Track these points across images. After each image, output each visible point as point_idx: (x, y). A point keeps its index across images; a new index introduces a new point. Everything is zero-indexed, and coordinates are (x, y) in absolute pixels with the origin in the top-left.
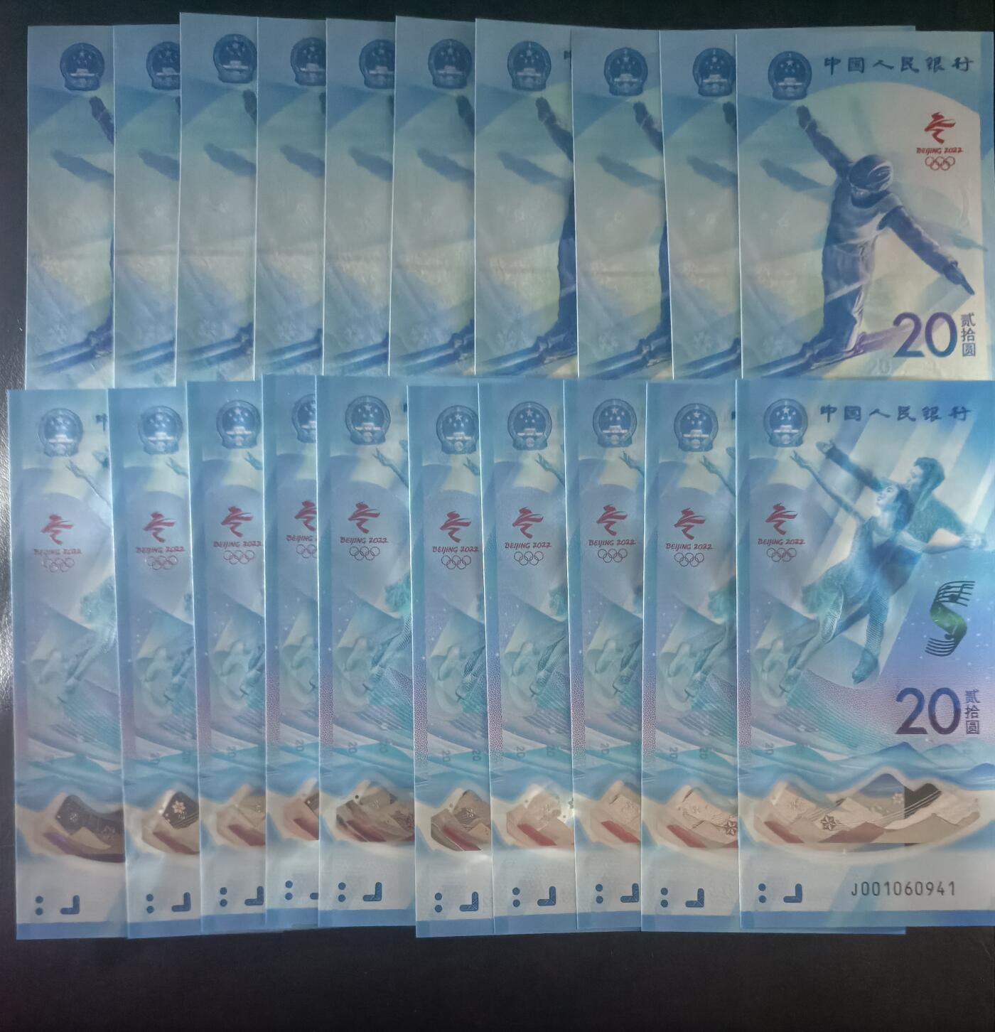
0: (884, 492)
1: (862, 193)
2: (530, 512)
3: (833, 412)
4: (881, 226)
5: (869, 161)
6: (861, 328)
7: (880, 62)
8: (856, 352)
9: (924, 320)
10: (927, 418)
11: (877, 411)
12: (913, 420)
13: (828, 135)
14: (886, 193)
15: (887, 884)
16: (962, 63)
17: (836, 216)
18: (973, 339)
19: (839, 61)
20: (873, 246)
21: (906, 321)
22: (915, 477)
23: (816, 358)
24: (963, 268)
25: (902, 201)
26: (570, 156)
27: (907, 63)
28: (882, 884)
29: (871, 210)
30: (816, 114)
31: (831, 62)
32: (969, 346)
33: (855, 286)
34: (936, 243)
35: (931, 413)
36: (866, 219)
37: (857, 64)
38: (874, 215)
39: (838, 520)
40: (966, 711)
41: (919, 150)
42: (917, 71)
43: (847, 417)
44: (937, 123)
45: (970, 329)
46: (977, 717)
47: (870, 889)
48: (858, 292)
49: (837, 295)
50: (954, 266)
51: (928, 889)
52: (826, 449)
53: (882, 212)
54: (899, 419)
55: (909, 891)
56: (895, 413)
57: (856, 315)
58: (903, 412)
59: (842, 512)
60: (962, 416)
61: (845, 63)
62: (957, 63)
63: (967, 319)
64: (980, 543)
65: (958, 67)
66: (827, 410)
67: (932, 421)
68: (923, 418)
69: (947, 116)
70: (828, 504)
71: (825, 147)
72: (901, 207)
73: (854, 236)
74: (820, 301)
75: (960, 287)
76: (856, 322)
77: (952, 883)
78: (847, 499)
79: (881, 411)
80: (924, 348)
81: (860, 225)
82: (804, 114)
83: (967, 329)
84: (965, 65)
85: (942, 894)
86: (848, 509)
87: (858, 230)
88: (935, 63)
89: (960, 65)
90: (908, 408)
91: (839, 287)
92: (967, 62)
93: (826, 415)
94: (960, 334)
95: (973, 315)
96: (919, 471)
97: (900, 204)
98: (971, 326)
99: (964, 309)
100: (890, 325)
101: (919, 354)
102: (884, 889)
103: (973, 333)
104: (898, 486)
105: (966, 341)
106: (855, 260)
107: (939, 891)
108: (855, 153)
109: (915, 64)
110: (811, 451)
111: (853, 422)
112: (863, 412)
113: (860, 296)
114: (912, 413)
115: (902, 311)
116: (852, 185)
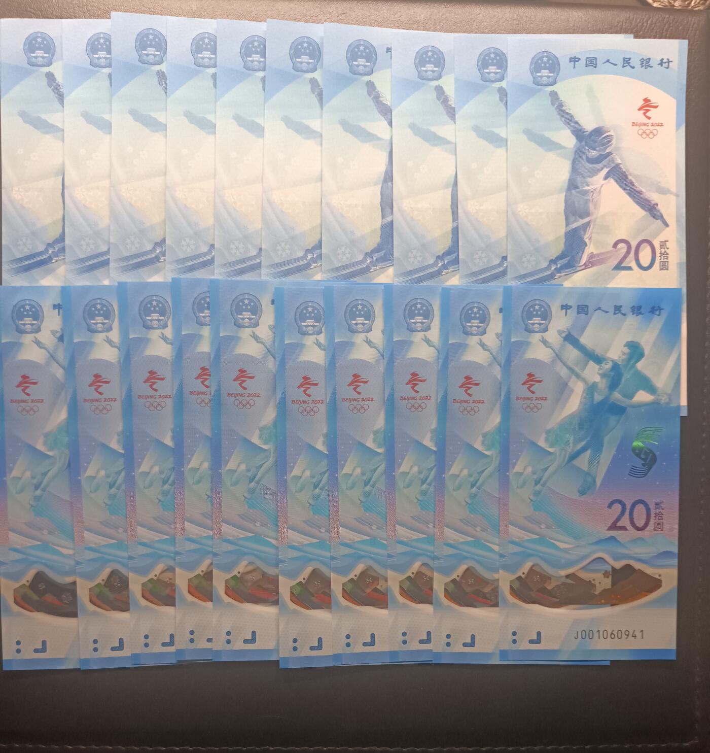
0: (603, 365)
1: (593, 154)
2: (360, 376)
3: (569, 309)
4: (606, 178)
5: (598, 131)
6: (590, 249)
7: (608, 61)
8: (586, 266)
9: (634, 244)
10: (633, 314)
11: (599, 308)
12: (624, 315)
13: (571, 112)
14: (610, 154)
15: (599, 631)
16: (665, 63)
17: (574, 170)
18: (667, 259)
19: (579, 59)
20: (600, 191)
21: (621, 245)
22: (624, 354)
23: (559, 270)
24: (662, 208)
25: (621, 160)
26: (390, 124)
27: (627, 61)
28: (595, 632)
29: (600, 166)
30: (562, 96)
31: (574, 60)
32: (664, 263)
33: (587, 220)
34: (643, 190)
35: (637, 310)
36: (596, 172)
37: (592, 63)
38: (602, 169)
39: (570, 384)
40: (654, 515)
41: (634, 124)
42: (633, 68)
43: (578, 313)
44: (647, 105)
45: (665, 252)
46: (662, 519)
47: (587, 635)
48: (588, 223)
49: (574, 225)
50: (655, 206)
51: (626, 635)
52: (564, 335)
53: (607, 168)
54: (615, 314)
55: (613, 636)
56: (612, 310)
57: (587, 240)
58: (618, 309)
59: (574, 378)
60: (658, 312)
61: (583, 62)
62: (661, 64)
63: (663, 244)
64: (667, 400)
65: (662, 66)
66: (565, 307)
67: (637, 316)
68: (632, 313)
69: (654, 100)
70: (564, 372)
71: (569, 119)
72: (620, 164)
73: (587, 184)
74: (562, 231)
75: (659, 221)
76: (586, 245)
77: (642, 631)
78: (577, 370)
79: (602, 309)
80: (633, 264)
81: (591, 176)
82: (554, 96)
83: (663, 252)
84: (667, 64)
85: (635, 638)
86: (578, 376)
87: (589, 180)
88: (646, 63)
89: (664, 64)
90: (621, 307)
91: (575, 221)
92: (669, 62)
93: (564, 310)
94: (658, 255)
95: (668, 241)
96: (626, 350)
97: (619, 162)
98: (666, 250)
99: (662, 237)
100: (610, 248)
101: (630, 268)
102: (596, 635)
103: (667, 254)
104: (613, 361)
105: (662, 260)
106: (587, 201)
107: (633, 636)
108: (589, 125)
109: (632, 63)
110: (553, 336)
111: (583, 315)
112: (591, 309)
113: (590, 228)
114: (623, 310)
115: (619, 238)
116: (587, 148)
